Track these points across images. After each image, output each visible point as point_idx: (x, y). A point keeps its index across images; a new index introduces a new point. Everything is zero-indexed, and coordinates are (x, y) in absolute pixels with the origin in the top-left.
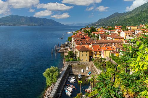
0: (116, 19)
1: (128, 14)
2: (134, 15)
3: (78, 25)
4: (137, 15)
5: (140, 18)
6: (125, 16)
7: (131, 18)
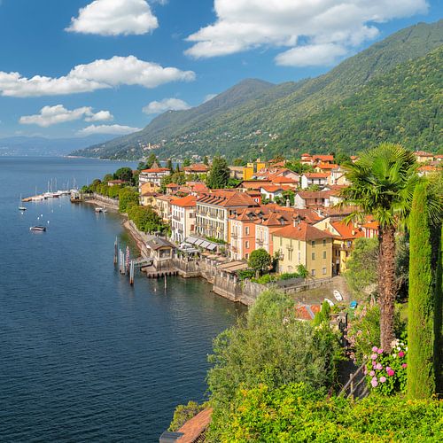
0: (254, 115)
1: (312, 90)
2: (338, 99)
3: (15, 153)
4: (354, 102)
5: (367, 119)
6: (298, 100)
7: (327, 114)
